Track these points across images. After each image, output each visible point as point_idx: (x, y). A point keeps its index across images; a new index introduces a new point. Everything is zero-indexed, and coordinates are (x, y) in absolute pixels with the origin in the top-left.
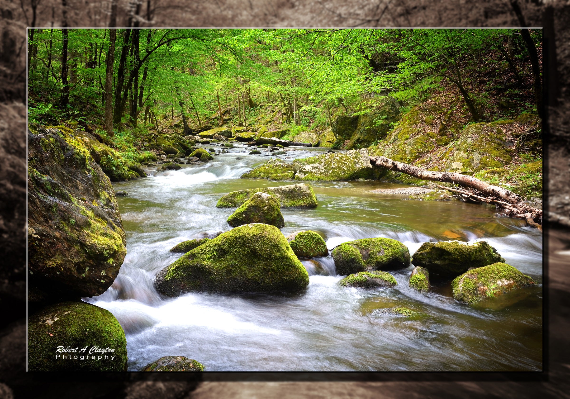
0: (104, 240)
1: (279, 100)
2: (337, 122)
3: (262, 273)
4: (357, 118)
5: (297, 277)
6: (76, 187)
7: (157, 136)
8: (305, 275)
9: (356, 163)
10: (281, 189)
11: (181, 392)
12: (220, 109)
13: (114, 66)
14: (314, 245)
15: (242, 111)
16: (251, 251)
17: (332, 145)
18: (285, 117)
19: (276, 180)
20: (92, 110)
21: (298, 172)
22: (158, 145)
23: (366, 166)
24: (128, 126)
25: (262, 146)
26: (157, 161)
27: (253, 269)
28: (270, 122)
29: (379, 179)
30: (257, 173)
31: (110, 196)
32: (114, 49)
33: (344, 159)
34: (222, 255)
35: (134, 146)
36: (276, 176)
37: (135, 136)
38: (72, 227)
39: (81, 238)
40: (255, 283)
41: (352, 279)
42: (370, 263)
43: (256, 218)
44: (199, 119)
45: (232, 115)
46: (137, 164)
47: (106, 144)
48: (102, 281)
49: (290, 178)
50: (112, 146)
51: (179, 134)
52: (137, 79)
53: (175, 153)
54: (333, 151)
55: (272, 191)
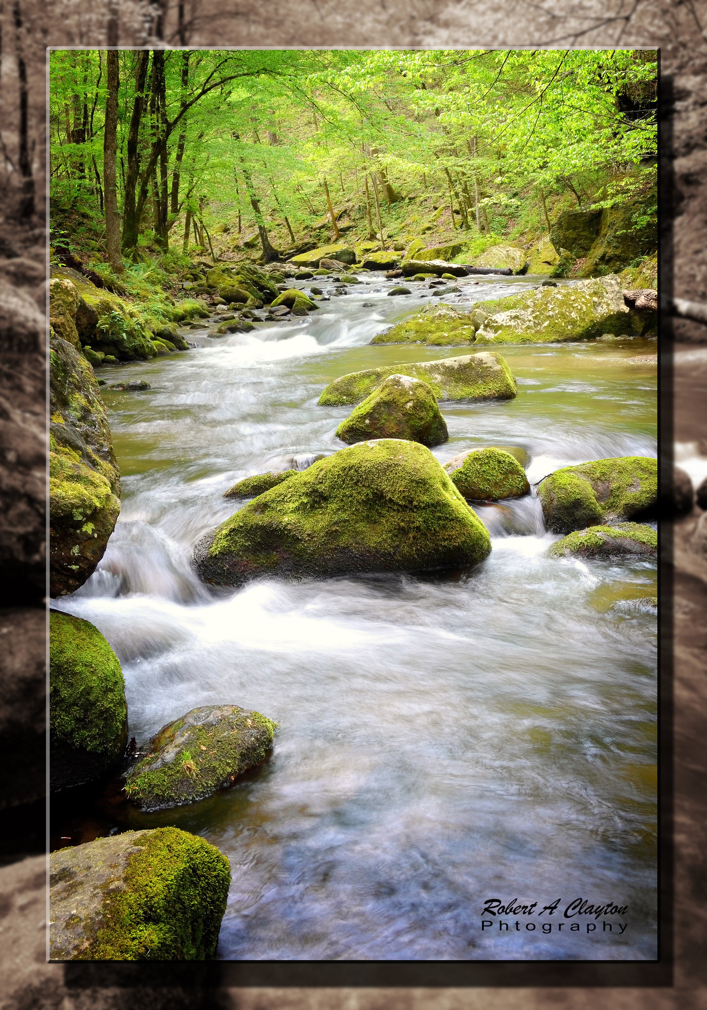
0: (74, 489)
1: (446, 186)
2: (560, 224)
3: (396, 536)
4: (600, 213)
5: (465, 542)
6: (19, 388)
7: (211, 267)
8: (481, 537)
9: (595, 305)
10: (443, 365)
11: (230, 774)
12: (330, 210)
13: (119, 135)
14: (501, 477)
15: (373, 210)
16: (374, 494)
17: (551, 270)
18: (458, 218)
19: (439, 345)
20: (81, 224)
21: (482, 327)
22: (210, 286)
23: (616, 309)
24: (152, 251)
25: (413, 278)
26: (209, 317)
27: (379, 528)
28: (429, 229)
29: (643, 334)
30: (403, 333)
31: (89, 402)
32: (117, 105)
33: (572, 298)
34: (319, 503)
35: (165, 290)
36: (440, 337)
37: (166, 270)
38: (12, 467)
39: (28, 487)
40: (384, 555)
41: (576, 540)
42: (612, 507)
43: (392, 425)
44: (290, 230)
45: (354, 220)
46: (170, 326)
47: (111, 290)
48: (74, 567)
49: (466, 340)
50: (121, 293)
51: (254, 261)
52: (165, 160)
53: (244, 300)
54: (554, 281)
55: (426, 370)
